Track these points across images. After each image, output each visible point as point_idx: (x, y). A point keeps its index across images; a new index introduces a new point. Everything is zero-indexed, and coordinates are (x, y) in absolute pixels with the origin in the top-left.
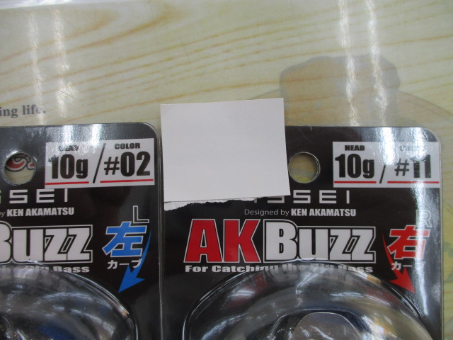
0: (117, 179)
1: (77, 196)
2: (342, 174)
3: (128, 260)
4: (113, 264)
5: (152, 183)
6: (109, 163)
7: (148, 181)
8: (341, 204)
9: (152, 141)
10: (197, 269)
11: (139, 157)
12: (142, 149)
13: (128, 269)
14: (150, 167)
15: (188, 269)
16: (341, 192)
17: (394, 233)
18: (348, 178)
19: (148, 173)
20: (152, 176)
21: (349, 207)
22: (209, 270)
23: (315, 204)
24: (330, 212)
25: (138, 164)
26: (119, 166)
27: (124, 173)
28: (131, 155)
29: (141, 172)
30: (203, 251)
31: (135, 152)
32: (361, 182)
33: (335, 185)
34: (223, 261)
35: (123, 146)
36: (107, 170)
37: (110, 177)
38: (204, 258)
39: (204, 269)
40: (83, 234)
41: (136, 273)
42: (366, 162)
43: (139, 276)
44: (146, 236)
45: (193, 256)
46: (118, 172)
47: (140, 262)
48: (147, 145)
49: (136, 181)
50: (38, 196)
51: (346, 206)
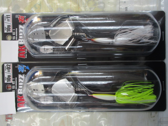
0: (11, 70)
1: (14, 77)
2: (10, 31)
3: (24, 68)
4: (25, 71)
5: (12, 64)
6: (8, 72)
7: (11, 65)
8: (15, 31)
9: (5, 64)
10: (26, 56)
11: (7, 66)
12: (6, 66)
13: (26, 68)
14: (9, 64)
15: (26, 58)
16: (13, 31)
17: (20, 21)
18: (11, 30)
19: (10, 65)
20: (11, 64)
21: (16, 29)
22: (26, 54)
23: (15, 36)
24: (17, 33)
25: (9, 66)
26: (9, 70)
27: (10, 69)
28: (7, 68)
29: (10, 66)
30: (23, 55)
31: (6, 67)
32: (11, 27)
33: (12, 32)
34: (25, 51)
35: (6, 69)
36: (9, 72)
37: (10, 71)
38: (24, 55)
39: (26, 55)
40: (20, 76)
41: (27, 67)
42: (8, 27)
43: (27, 66)
44: (21, 65)
45: (24, 57)
46: (10, 70)
47: (25, 66)
48: (5, 65)
49: (11, 67)
50: (13, 84)
51: (15, 30)
